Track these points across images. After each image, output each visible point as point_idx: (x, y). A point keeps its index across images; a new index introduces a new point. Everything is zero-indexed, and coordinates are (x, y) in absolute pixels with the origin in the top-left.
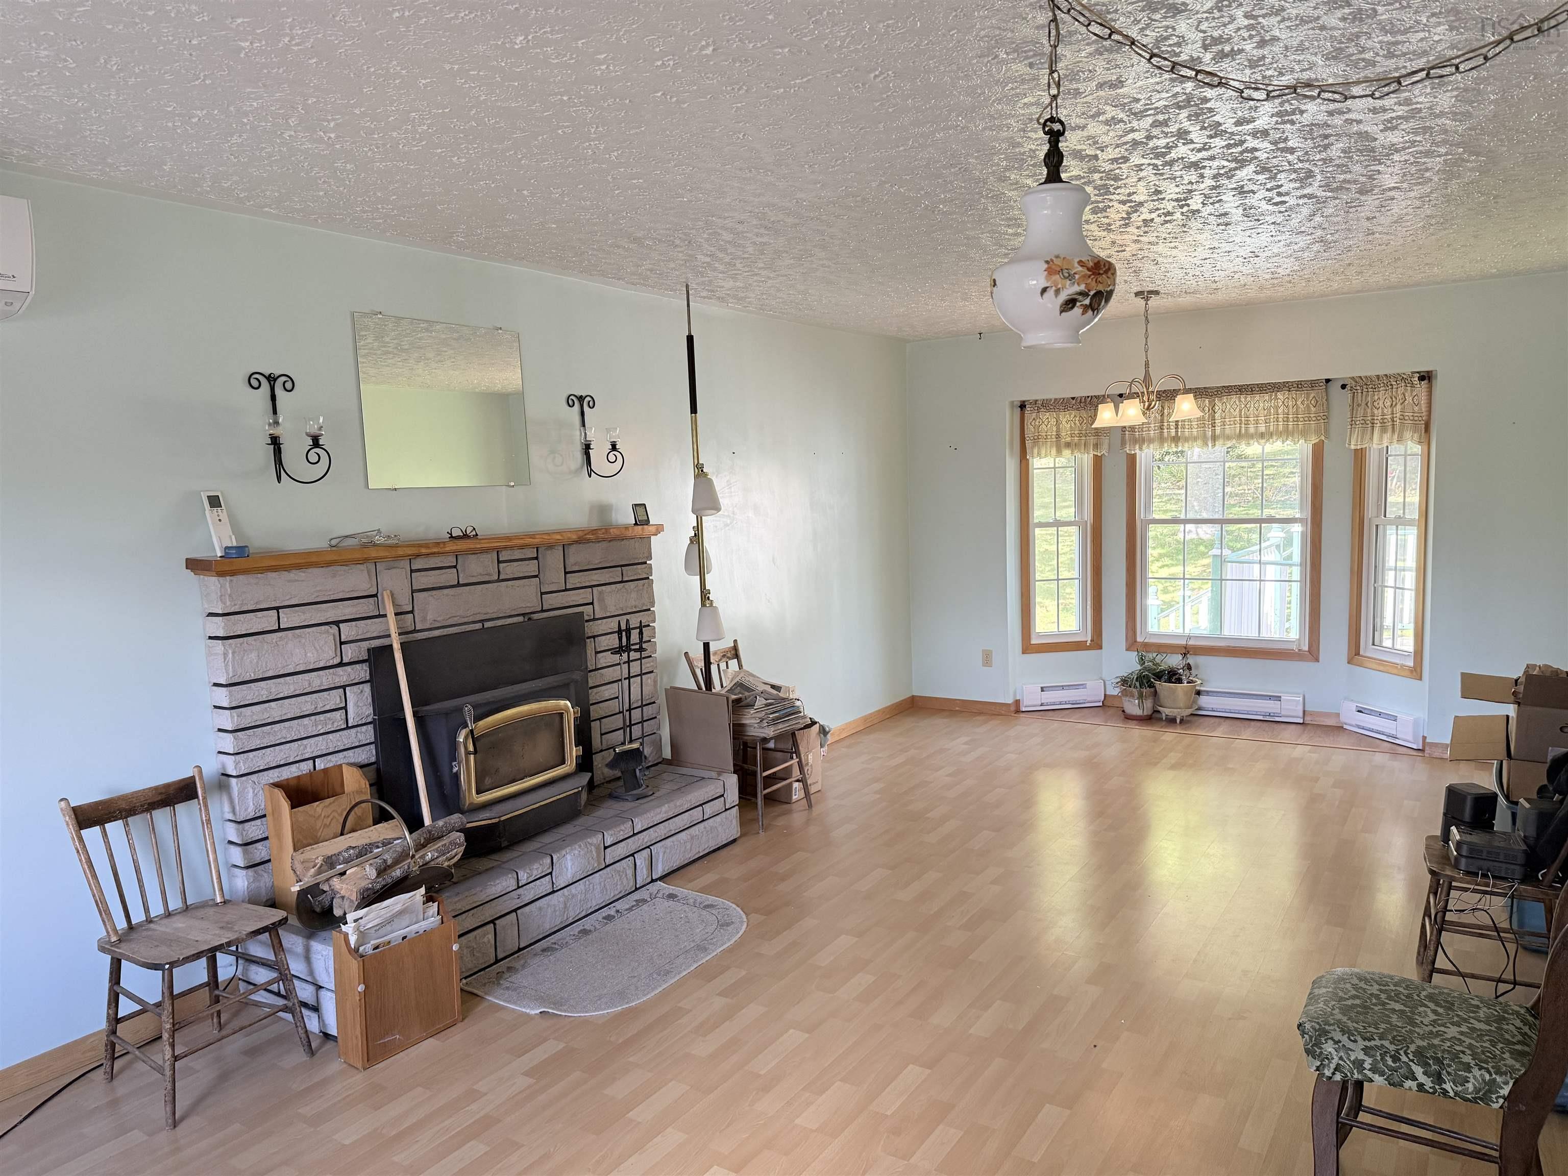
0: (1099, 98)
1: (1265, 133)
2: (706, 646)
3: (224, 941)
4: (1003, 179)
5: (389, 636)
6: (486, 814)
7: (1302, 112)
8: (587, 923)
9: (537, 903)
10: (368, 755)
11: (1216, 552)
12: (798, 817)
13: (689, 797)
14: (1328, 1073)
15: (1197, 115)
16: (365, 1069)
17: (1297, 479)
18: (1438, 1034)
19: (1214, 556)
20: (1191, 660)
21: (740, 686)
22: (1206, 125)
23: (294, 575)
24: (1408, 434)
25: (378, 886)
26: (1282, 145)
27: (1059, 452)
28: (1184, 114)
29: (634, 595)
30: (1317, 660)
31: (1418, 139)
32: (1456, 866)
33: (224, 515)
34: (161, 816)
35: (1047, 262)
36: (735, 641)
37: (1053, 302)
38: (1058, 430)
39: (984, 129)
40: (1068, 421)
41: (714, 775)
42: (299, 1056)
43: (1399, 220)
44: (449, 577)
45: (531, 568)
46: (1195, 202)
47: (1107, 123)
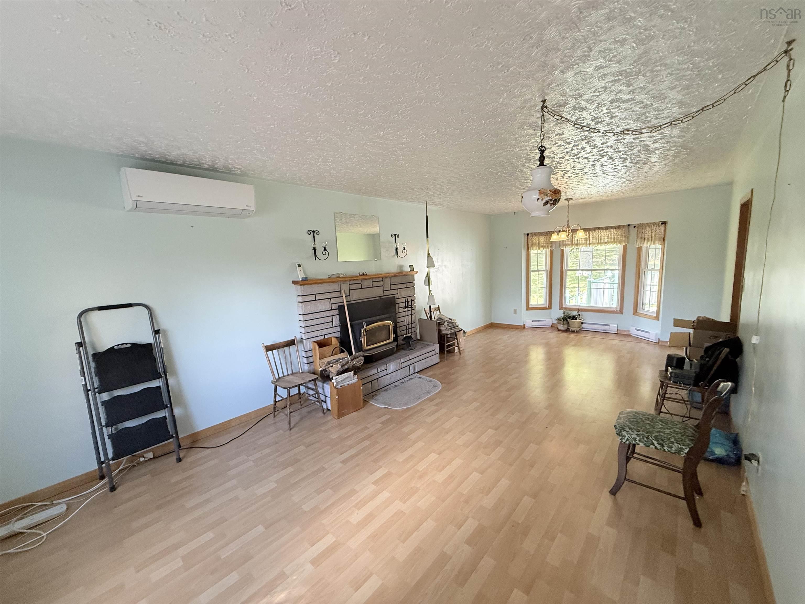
0: (556, 139)
1: (611, 146)
2: (430, 307)
3: (302, 383)
4: (524, 166)
5: (343, 302)
6: (369, 352)
7: (624, 139)
8: (396, 384)
9: (383, 377)
10: (338, 335)
11: (589, 279)
12: (456, 357)
13: (425, 350)
14: (624, 441)
15: (588, 142)
16: (338, 419)
17: (617, 257)
18: (662, 432)
19: (589, 281)
20: (580, 313)
21: (440, 318)
22: (591, 145)
23: (319, 285)
24: (657, 242)
25: (341, 370)
26: (617, 150)
27: (539, 249)
28: (584, 142)
29: (409, 291)
30: (622, 314)
31: (665, 145)
32: (670, 380)
33: (302, 269)
34: (286, 349)
35: (539, 190)
36: (439, 305)
37: (541, 203)
38: (539, 242)
39: (518, 151)
40: (542, 239)
41: (432, 344)
42: (321, 414)
43: (657, 172)
44: (359, 286)
45: (381, 283)
46: (586, 170)
47: (558, 146)
